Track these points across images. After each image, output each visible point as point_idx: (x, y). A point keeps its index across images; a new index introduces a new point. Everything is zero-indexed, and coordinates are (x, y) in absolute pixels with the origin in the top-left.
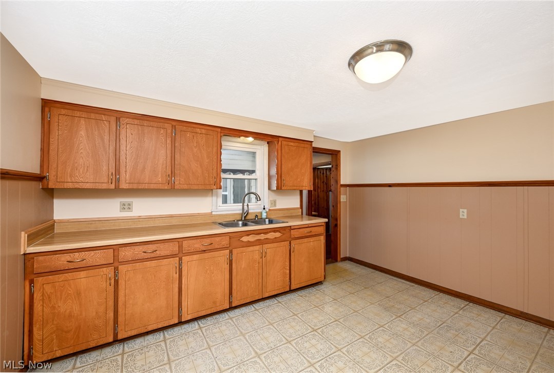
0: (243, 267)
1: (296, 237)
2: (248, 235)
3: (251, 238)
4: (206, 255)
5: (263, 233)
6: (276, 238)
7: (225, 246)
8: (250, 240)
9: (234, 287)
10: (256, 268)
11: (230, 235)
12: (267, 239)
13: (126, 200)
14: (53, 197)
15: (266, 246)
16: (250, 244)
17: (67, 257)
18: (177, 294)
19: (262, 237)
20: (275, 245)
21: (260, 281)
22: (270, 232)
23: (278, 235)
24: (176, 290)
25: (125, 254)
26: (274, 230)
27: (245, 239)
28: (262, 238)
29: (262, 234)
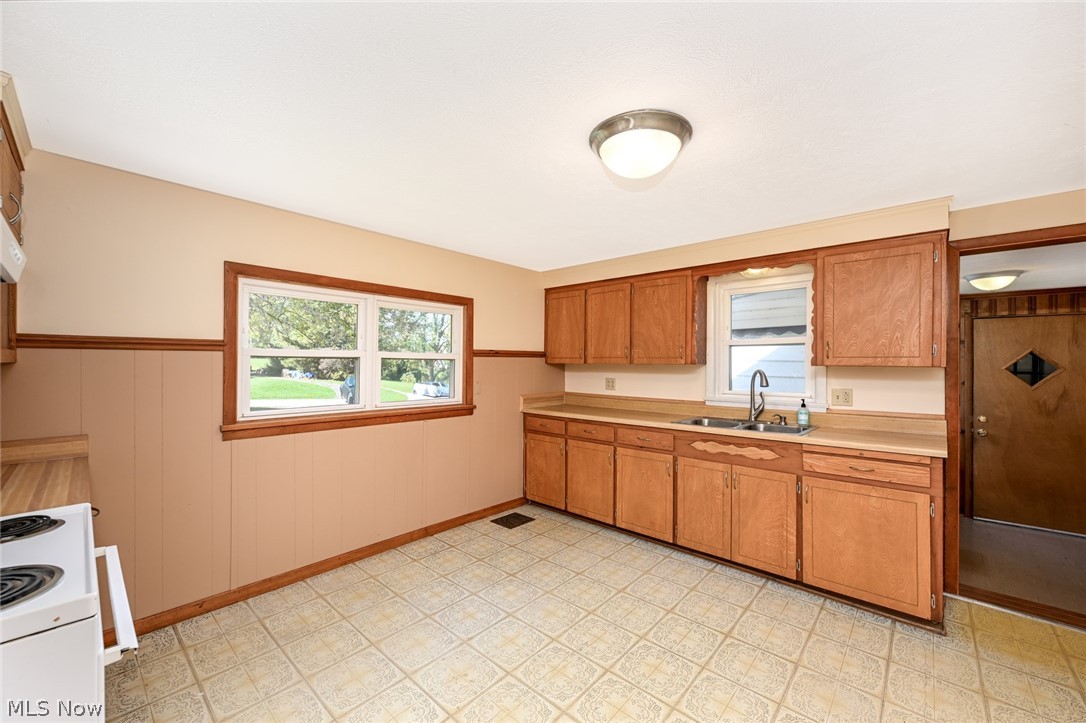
0: (694, 489)
1: (817, 470)
2: (705, 441)
3: (712, 448)
4: (643, 454)
5: (734, 444)
6: (761, 459)
7: (667, 448)
8: (708, 450)
9: (680, 515)
10: (719, 502)
11: (676, 433)
12: (741, 456)
13: (611, 375)
14: (564, 370)
15: (737, 469)
16: (705, 456)
17: (540, 421)
18: (612, 490)
19: (732, 450)
20: (760, 472)
21: (727, 527)
22: (749, 445)
23: (767, 454)
24: (611, 485)
25: (573, 428)
26: (758, 443)
27: (699, 446)
28: (733, 453)
29: (732, 446)
